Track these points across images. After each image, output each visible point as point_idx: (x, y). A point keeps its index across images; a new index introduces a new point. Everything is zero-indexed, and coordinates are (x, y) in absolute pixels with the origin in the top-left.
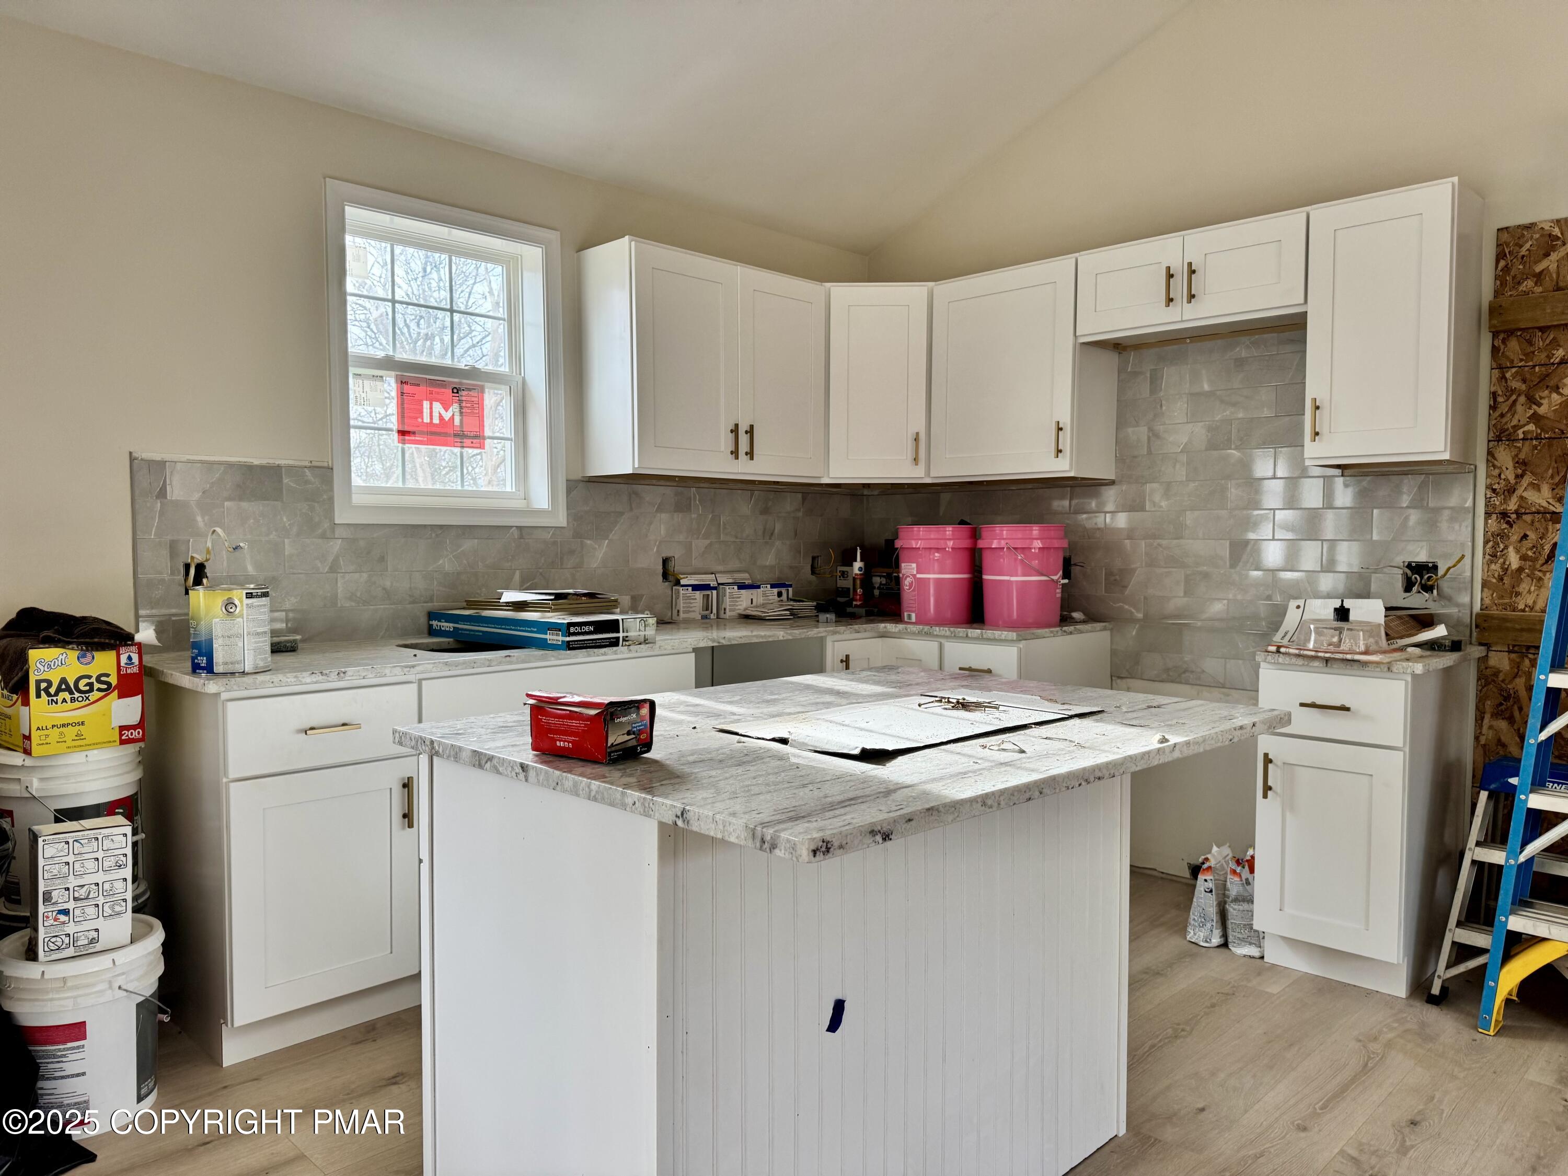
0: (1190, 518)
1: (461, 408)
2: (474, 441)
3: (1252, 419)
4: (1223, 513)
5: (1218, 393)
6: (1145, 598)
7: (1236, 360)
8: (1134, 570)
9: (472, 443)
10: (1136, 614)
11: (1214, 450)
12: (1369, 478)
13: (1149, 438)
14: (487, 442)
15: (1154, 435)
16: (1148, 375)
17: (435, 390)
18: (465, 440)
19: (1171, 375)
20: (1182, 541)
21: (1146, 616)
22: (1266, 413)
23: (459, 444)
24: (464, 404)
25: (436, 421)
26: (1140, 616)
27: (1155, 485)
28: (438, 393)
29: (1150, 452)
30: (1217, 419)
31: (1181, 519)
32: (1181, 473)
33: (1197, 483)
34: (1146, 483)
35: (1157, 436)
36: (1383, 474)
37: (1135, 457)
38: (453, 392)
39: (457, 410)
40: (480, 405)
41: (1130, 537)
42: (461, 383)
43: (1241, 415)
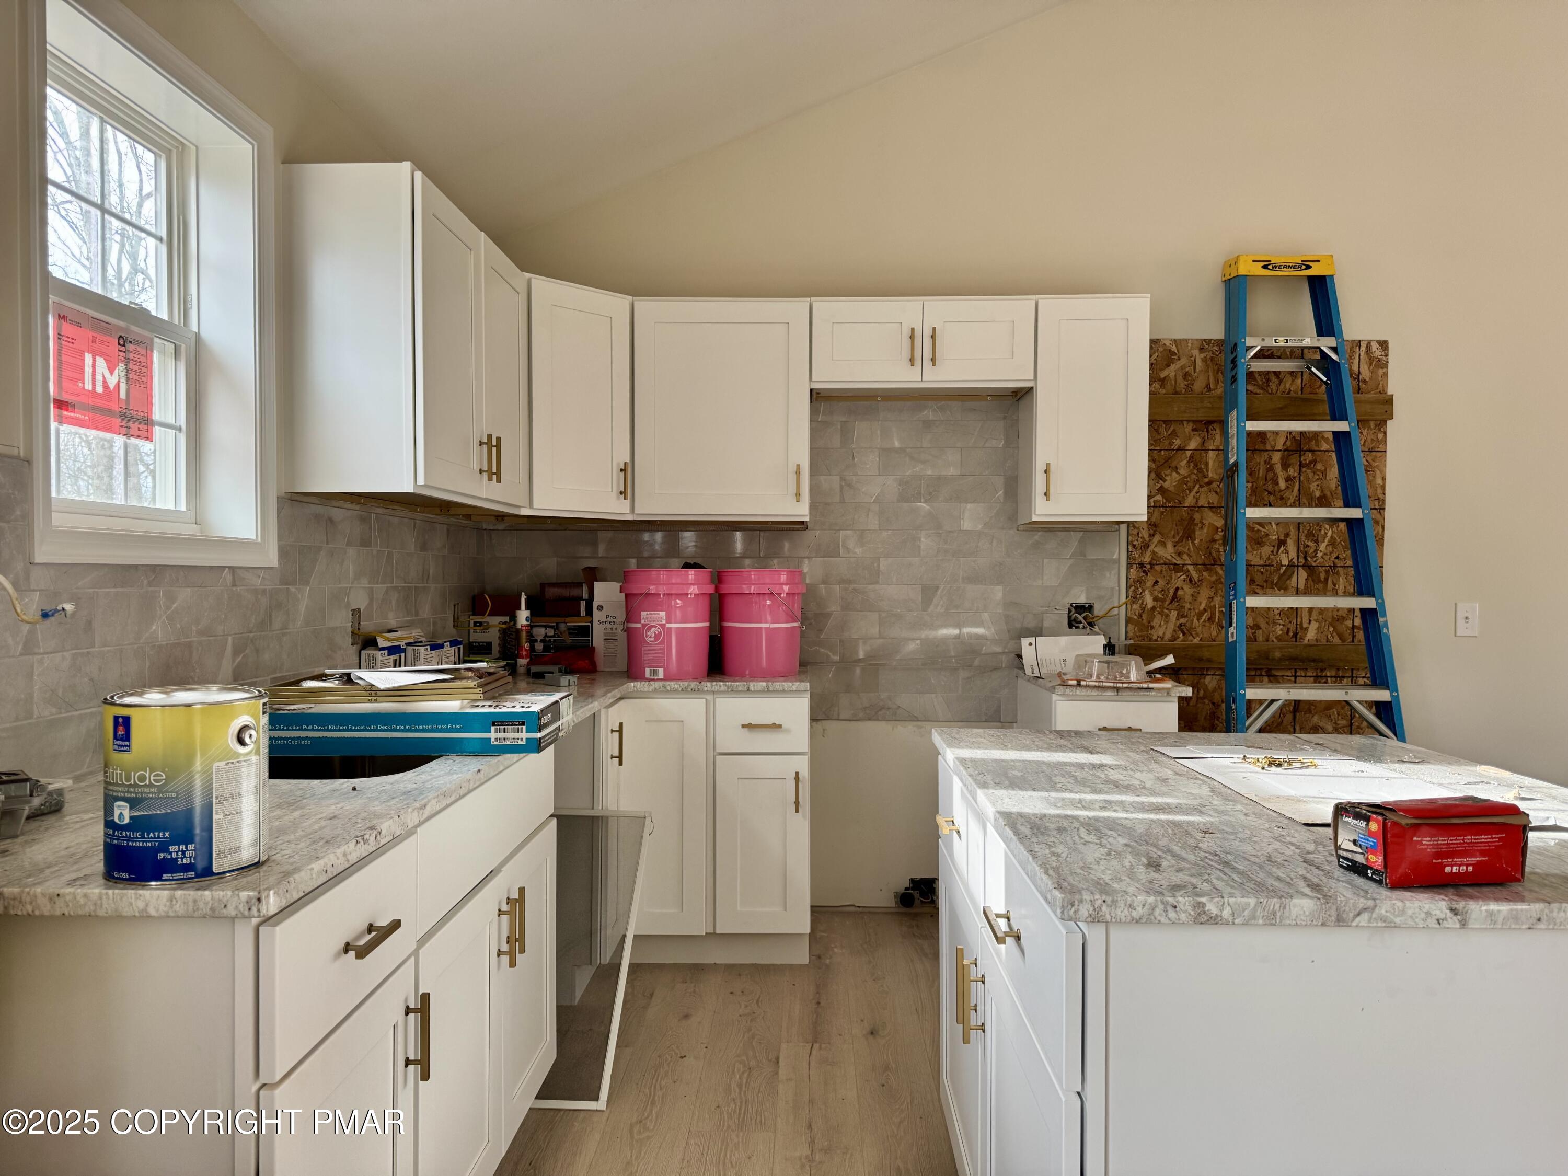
0: (884, 564)
1: (128, 370)
2: (142, 427)
3: (939, 478)
4: (917, 560)
5: (908, 450)
6: (842, 641)
7: (924, 422)
8: (829, 615)
9: (139, 430)
10: (832, 656)
11: (905, 502)
12: (1040, 533)
13: (841, 487)
14: (157, 430)
15: (846, 484)
16: (839, 427)
17: (99, 337)
18: (131, 425)
19: (861, 428)
20: (877, 587)
21: (842, 660)
22: (952, 471)
23: (124, 430)
24: (131, 366)
25: (99, 389)
26: (837, 658)
27: (849, 532)
28: (102, 342)
29: (842, 501)
30: (907, 474)
31: (875, 565)
32: (873, 522)
33: (889, 532)
34: (840, 530)
35: (850, 486)
36: (1049, 530)
37: (827, 504)
38: (119, 344)
39: (123, 374)
40: (148, 366)
41: (824, 582)
42: (127, 330)
43: (929, 472)
